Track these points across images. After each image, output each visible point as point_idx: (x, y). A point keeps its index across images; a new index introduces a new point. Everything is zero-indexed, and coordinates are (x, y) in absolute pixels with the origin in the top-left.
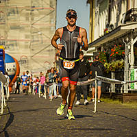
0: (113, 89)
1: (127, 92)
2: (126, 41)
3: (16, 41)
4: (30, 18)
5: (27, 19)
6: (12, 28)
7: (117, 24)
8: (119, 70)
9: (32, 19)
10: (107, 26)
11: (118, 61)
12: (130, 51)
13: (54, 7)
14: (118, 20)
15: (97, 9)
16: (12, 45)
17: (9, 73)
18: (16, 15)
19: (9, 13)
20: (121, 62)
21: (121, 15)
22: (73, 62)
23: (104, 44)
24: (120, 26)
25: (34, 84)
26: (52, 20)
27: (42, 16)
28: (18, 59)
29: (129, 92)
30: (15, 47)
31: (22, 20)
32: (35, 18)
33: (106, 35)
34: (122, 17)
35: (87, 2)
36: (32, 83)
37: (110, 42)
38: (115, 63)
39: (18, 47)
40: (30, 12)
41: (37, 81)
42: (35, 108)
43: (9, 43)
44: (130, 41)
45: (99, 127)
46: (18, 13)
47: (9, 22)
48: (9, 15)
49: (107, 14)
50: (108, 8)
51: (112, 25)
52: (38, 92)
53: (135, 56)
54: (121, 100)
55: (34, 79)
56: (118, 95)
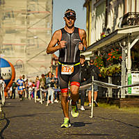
0: (110, 93)
1: (124, 97)
2: (123, 46)
3: (11, 45)
4: (26, 23)
5: (23, 23)
6: (7, 32)
7: (114, 28)
8: (117, 75)
9: (28, 23)
10: (104, 30)
11: (115, 66)
12: (127, 55)
13: (51, 11)
14: (115, 23)
15: (93, 13)
16: (8, 49)
17: (4, 78)
18: (12, 19)
19: (5, 17)
20: (118, 67)
21: (118, 19)
22: (72, 66)
23: (101, 49)
24: (117, 30)
25: (30, 89)
26: (48, 24)
27: (38, 20)
28: (14, 64)
29: (127, 96)
30: (11, 52)
31: (17, 24)
32: (31, 22)
33: (103, 39)
34: (119, 21)
35: (84, 6)
36: (28, 88)
37: (107, 46)
38: (112, 68)
39: (14, 52)
40: (25, 16)
41: (32, 85)
42: (31, 113)
43: (4, 47)
44: (127, 45)
45: (96, 132)
46: (13, 17)
47: (5, 26)
48: (4, 19)
49: (104, 17)
50: (104, 12)
51: (109, 30)
52: (33, 97)
53: (132, 60)
54: (118, 105)
55: (30, 84)
56: (114, 100)
